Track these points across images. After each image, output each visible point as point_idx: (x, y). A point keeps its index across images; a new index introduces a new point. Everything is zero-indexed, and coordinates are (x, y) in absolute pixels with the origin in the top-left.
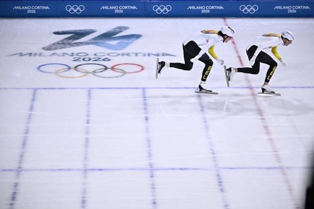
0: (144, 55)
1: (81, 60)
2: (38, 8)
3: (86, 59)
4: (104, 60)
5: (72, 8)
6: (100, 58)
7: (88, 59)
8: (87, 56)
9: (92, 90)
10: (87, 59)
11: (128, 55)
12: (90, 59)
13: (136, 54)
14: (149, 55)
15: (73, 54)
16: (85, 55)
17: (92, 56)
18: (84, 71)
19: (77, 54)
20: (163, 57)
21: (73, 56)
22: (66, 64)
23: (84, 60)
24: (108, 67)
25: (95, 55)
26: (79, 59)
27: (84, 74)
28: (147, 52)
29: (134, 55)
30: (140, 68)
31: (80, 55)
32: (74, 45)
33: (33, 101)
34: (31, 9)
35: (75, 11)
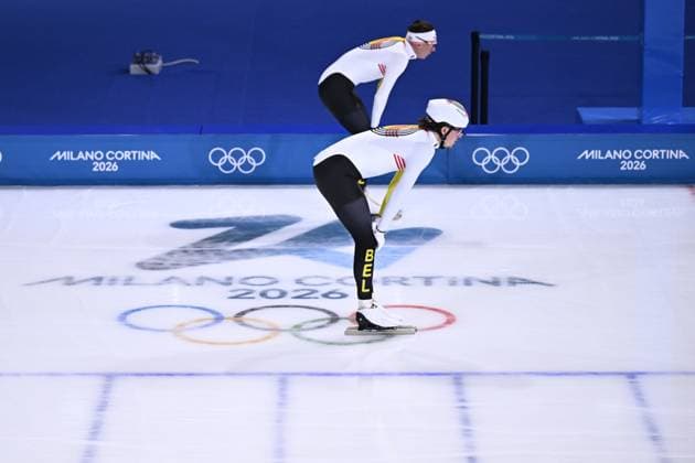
0: (453, 283)
1: (256, 295)
2: (126, 155)
3: (270, 294)
4: (326, 296)
5: (228, 157)
6: (313, 292)
7: (277, 294)
8: (274, 286)
9: (291, 379)
10: (273, 295)
11: (403, 281)
12: (283, 294)
13: (428, 281)
14: (468, 282)
15: (230, 278)
16: (267, 281)
17: (289, 287)
18: (266, 327)
19: (244, 280)
20: (512, 288)
21: (230, 284)
22: (208, 307)
23: (263, 295)
24: (340, 315)
25: (299, 282)
26: (250, 292)
27: (267, 333)
28: (462, 274)
29: (420, 282)
30: (442, 319)
31: (251, 281)
32: (234, 255)
33: (101, 410)
34: (105, 160)
35: (237, 165)
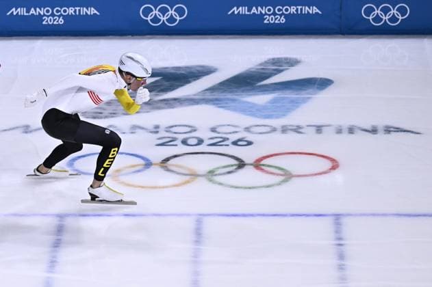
0: (339, 131)
1: (178, 142)
2: (71, 11)
3: (190, 142)
4: (235, 143)
5: (156, 12)
6: (225, 139)
8: (193, 134)
10: (192, 142)
11: (298, 129)
12: (200, 142)
13: (319, 129)
14: (351, 130)
15: (157, 127)
16: (188, 129)
17: (205, 135)
19: (168, 129)
20: (388, 135)
21: (157, 132)
23: (184, 142)
25: (213, 130)
26: (174, 139)
28: (346, 123)
31: (174, 129)
33: (56, 247)
34: (53, 15)
35: (163, 19)
